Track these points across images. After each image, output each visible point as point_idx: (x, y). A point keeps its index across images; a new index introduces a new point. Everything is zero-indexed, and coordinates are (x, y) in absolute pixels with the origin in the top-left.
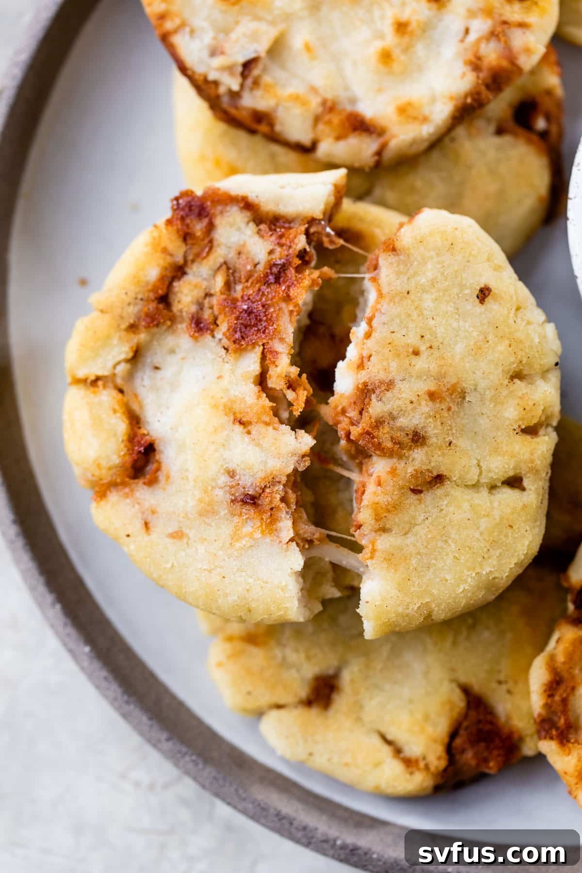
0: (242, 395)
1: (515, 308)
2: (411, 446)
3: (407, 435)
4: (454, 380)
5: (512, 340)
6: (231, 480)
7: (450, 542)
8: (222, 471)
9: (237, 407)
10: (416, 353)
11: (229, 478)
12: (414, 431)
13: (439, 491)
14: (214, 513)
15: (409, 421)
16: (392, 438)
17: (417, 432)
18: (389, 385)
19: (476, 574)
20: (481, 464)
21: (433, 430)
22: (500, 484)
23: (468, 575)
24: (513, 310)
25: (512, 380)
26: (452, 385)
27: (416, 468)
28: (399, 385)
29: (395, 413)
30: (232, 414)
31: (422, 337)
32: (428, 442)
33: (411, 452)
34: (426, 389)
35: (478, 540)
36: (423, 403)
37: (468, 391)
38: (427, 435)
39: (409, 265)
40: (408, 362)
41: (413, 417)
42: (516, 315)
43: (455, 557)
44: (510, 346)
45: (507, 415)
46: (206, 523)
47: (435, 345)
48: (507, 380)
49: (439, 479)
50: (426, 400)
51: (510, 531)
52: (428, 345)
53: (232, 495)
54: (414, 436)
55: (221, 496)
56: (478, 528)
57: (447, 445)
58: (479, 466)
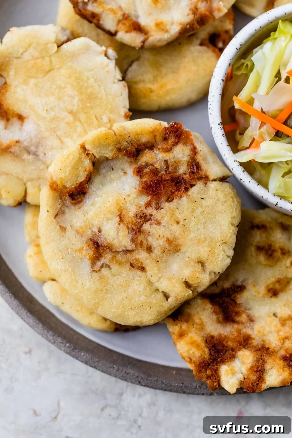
0: (130, 210)
1: (224, 242)
2: (145, 249)
3: (147, 245)
4: (180, 243)
5: (212, 250)
6: (98, 232)
7: (126, 292)
8: (98, 226)
9: (124, 212)
10: (178, 223)
11: (98, 231)
12: (150, 246)
13: (139, 273)
14: (82, 236)
15: (152, 241)
16: (141, 241)
17: (151, 247)
18: (159, 223)
19: (124, 311)
20: (161, 278)
21: (157, 252)
22: (161, 291)
23: (121, 309)
24: (223, 242)
25: (199, 263)
26: (178, 244)
27: (139, 258)
28: (162, 227)
29: (151, 234)
30: (120, 212)
31: (185, 219)
32: (152, 254)
33: (143, 251)
34: (168, 237)
35: (135, 301)
36: (163, 240)
37: (181, 251)
38: (153, 251)
39: (205, 194)
40: (172, 222)
41: (155, 241)
42: (222, 244)
43: (123, 299)
44: (210, 251)
45: (185, 271)
46: (75, 236)
47: (186, 226)
48: (197, 261)
49: (143, 269)
50: (165, 240)
51: (149, 308)
52: (184, 224)
53: (93, 237)
54: (149, 247)
55: (89, 233)
56: (139, 297)
57: (157, 261)
58: (160, 278)
